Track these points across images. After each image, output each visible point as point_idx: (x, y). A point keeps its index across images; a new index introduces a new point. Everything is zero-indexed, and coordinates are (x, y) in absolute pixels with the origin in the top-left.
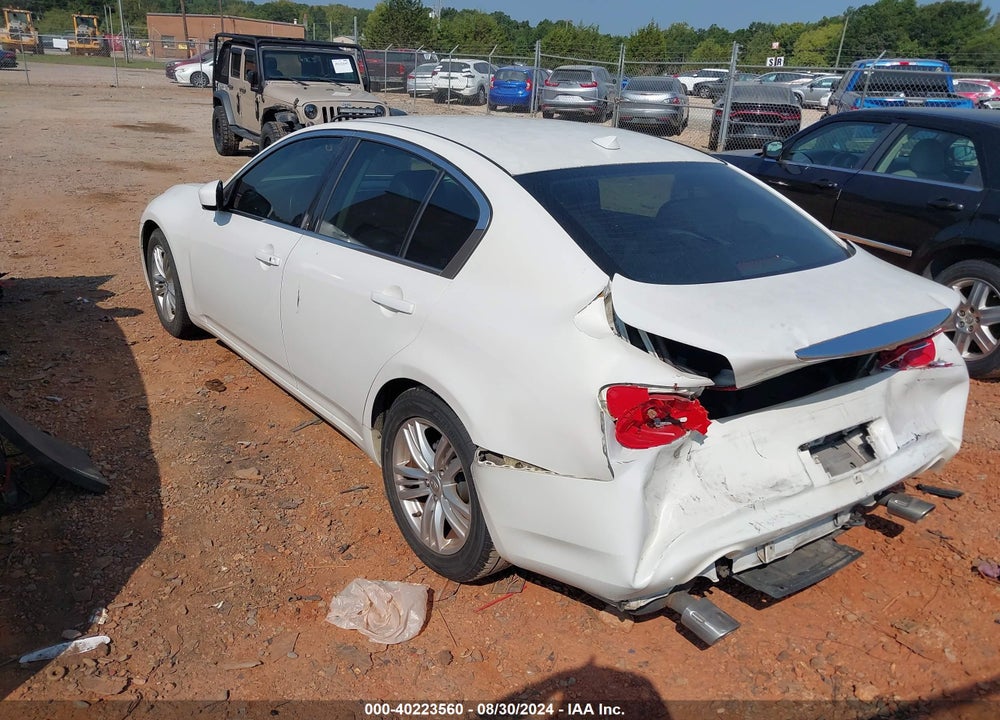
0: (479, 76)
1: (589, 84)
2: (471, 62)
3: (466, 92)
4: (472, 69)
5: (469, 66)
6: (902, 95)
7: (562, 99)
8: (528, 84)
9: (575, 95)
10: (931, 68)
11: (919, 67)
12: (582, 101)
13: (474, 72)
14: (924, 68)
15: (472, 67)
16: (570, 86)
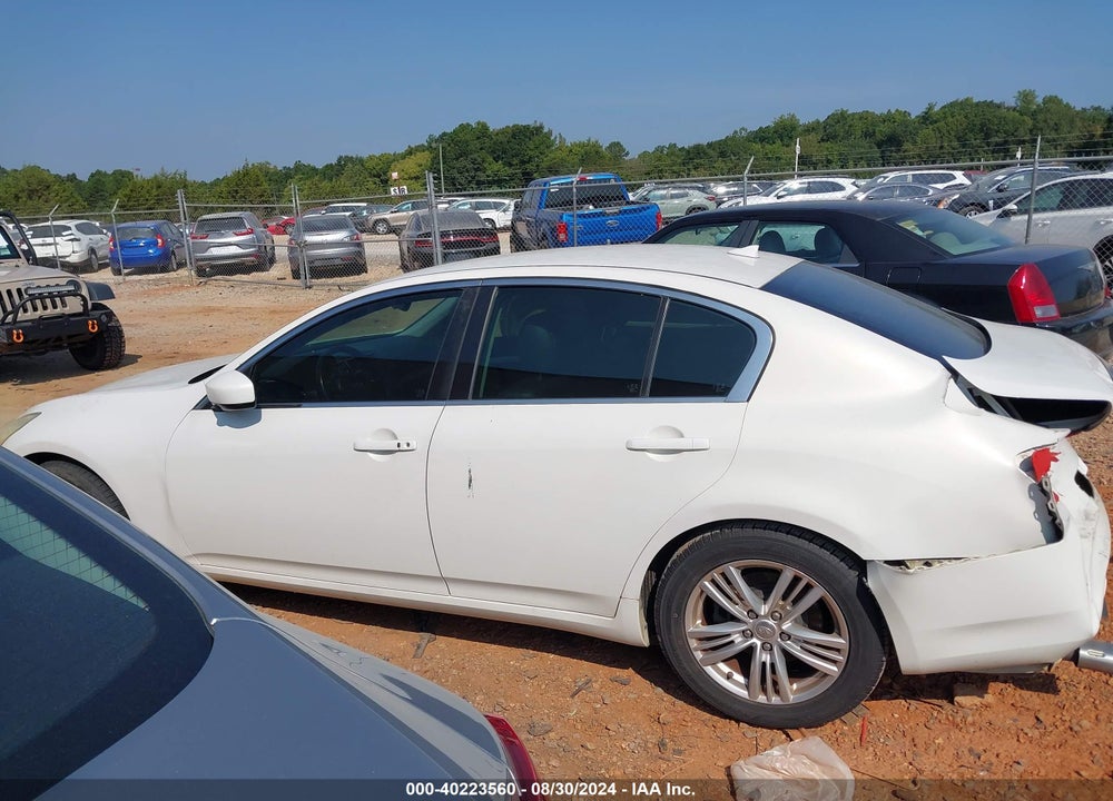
0: (85, 239)
1: (244, 231)
2: (72, 223)
3: (74, 259)
4: (74, 230)
5: (69, 228)
6: (591, 207)
7: (215, 252)
8: (160, 241)
9: (228, 245)
10: (605, 180)
11: (595, 181)
12: (239, 251)
13: (78, 235)
14: (600, 181)
15: (73, 228)
16: (222, 236)
